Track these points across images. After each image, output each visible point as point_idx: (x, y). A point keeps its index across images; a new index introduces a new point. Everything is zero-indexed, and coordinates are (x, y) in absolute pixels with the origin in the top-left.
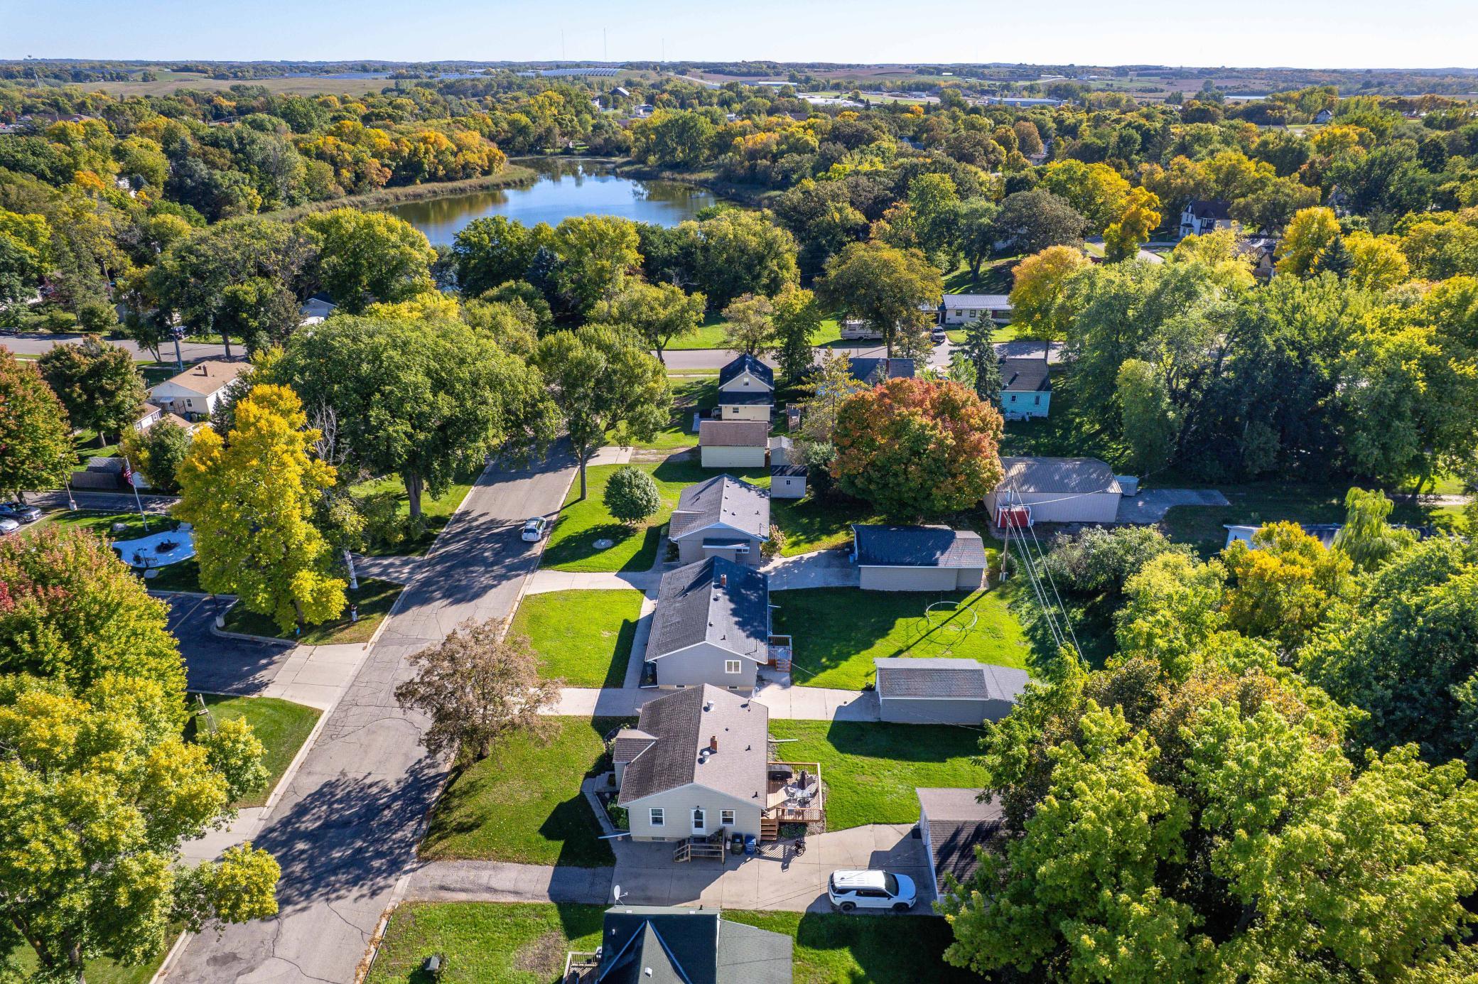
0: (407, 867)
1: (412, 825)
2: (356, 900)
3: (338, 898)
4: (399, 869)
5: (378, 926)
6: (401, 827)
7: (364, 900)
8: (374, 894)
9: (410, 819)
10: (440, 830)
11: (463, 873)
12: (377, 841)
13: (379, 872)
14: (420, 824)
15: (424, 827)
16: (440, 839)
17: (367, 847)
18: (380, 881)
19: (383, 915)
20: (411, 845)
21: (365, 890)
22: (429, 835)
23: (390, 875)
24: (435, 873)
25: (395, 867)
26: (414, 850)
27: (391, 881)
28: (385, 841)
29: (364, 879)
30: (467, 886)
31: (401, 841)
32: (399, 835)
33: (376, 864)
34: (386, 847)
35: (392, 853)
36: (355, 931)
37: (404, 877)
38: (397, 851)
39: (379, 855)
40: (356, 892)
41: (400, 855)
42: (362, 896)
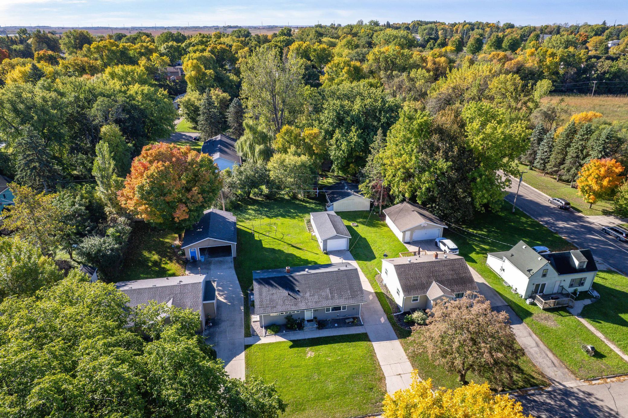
0: (561, 387)
1: (537, 398)
2: (602, 401)
3: (611, 410)
4: (566, 390)
5: (599, 384)
6: (544, 403)
7: (597, 397)
8: (590, 394)
9: (535, 401)
10: (529, 380)
11: (540, 360)
12: (564, 410)
13: (577, 398)
14: (533, 395)
15: (533, 392)
16: (533, 378)
17: (573, 413)
18: (581, 395)
19: (592, 384)
20: (548, 392)
21: (593, 399)
22: (536, 385)
23: (573, 393)
24: (551, 372)
25: (567, 393)
26: (550, 389)
27: (575, 390)
28: (561, 406)
29: (589, 403)
30: (544, 355)
31: (551, 398)
32: (548, 401)
33: (576, 403)
34: (563, 404)
35: (563, 399)
36: (612, 392)
37: (567, 386)
38: (558, 397)
39: (570, 405)
40: (599, 403)
41: (559, 394)
42: (597, 399)
